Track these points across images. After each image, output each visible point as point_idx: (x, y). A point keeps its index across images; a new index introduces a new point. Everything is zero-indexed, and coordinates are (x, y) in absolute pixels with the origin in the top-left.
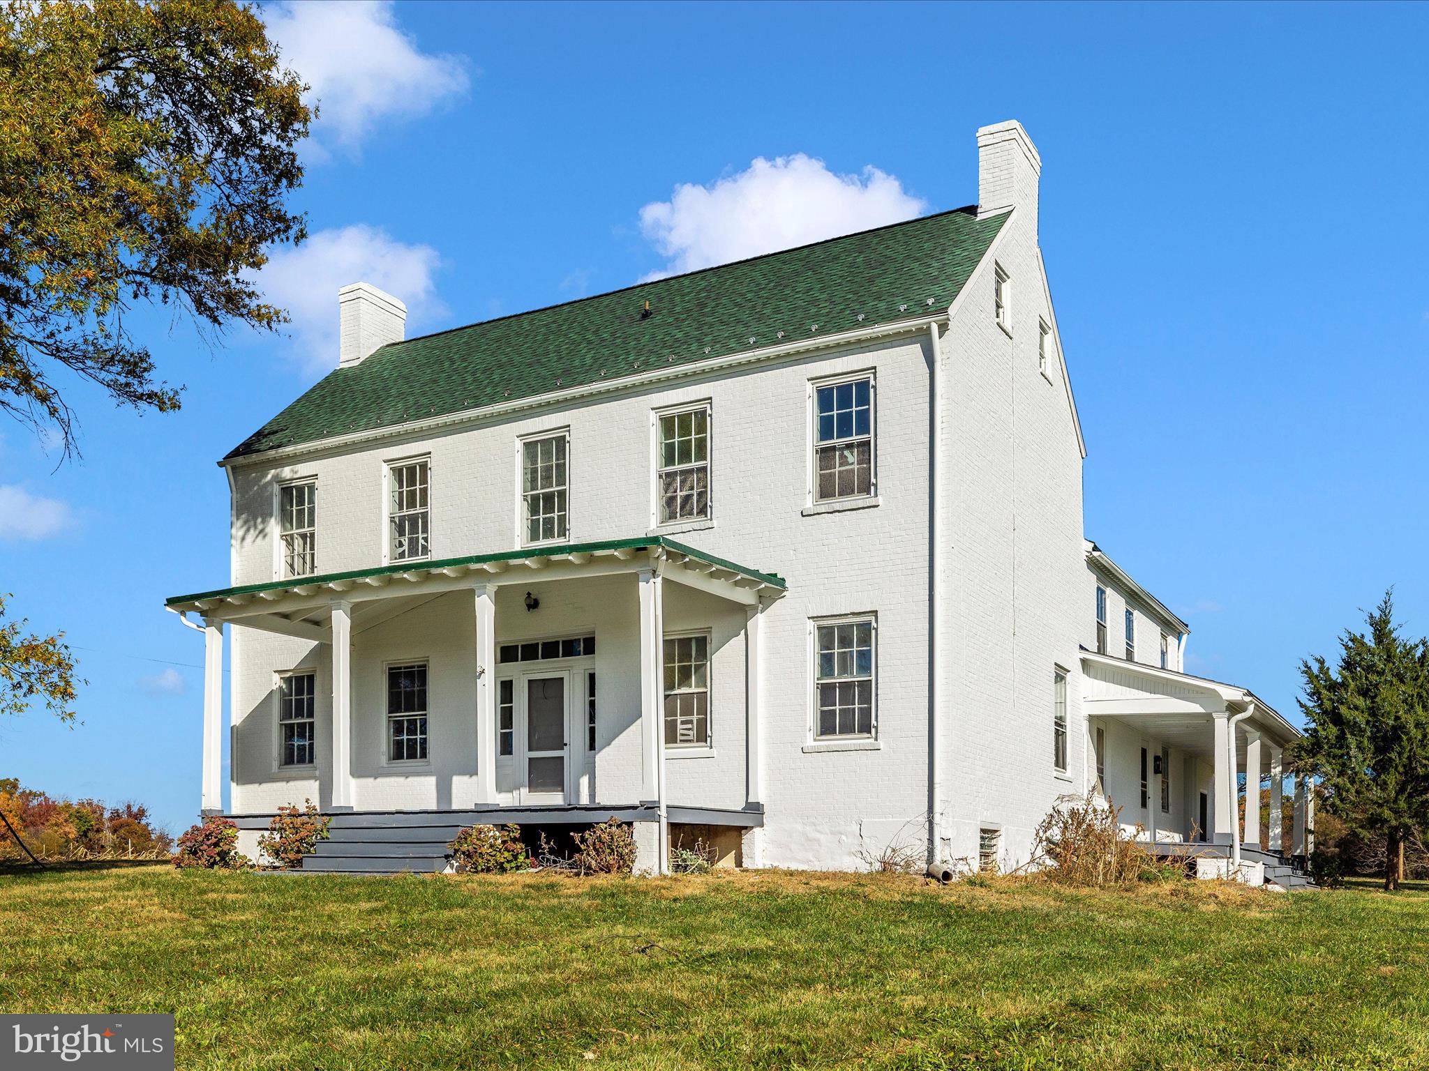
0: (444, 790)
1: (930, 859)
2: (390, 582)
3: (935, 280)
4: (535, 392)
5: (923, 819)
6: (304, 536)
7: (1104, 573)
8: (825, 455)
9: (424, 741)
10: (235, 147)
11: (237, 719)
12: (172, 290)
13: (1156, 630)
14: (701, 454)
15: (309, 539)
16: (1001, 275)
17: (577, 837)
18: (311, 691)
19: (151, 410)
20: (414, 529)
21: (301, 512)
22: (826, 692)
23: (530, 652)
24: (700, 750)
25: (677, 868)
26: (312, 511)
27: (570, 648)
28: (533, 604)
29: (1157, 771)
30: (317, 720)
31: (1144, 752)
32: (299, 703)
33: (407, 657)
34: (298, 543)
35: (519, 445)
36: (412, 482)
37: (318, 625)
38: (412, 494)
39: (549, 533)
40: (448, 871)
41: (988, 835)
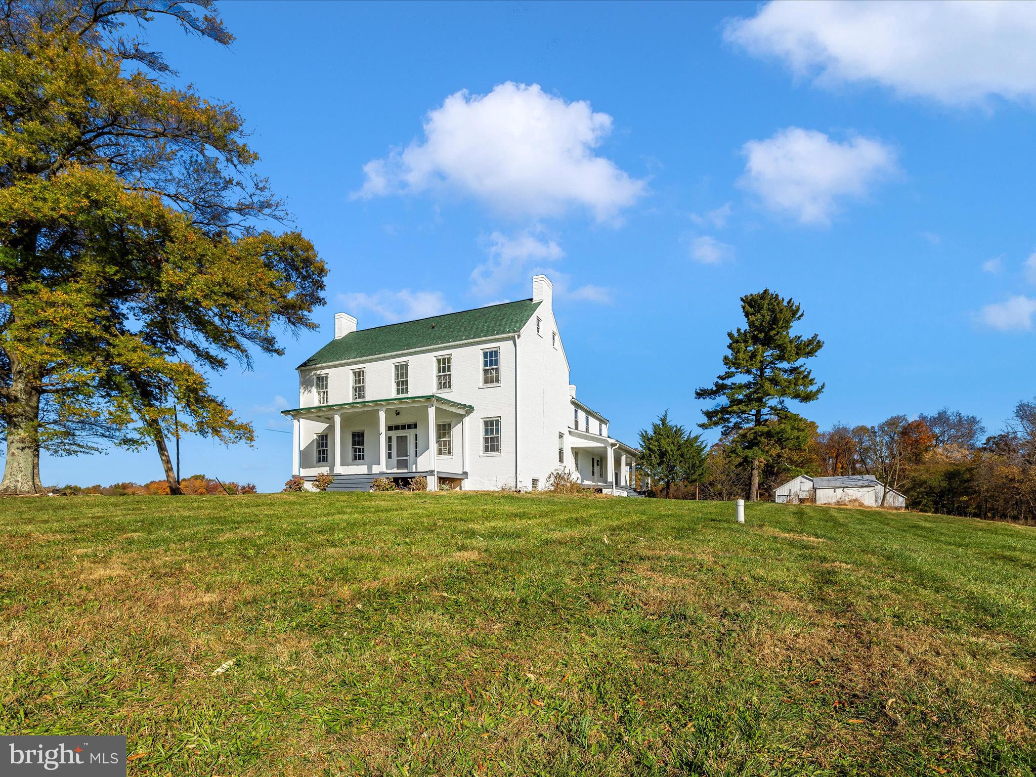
0: (370, 468)
1: (516, 487)
2: (353, 407)
3: (518, 322)
4: (399, 350)
5: (514, 476)
6: (324, 392)
7: (577, 405)
8: (486, 371)
9: (363, 455)
10: (304, 278)
11: (302, 449)
12: (281, 317)
13: (598, 422)
14: (449, 370)
15: (326, 393)
16: (538, 320)
17: (410, 480)
18: (327, 440)
19: (275, 354)
20: (360, 390)
21: (323, 385)
22: (486, 440)
23: (397, 428)
24: (449, 457)
25: (440, 489)
26: (327, 384)
27: (409, 427)
28: (398, 414)
29: (598, 465)
30: (329, 448)
31: (593, 459)
32: (323, 443)
33: (358, 429)
34: (322, 394)
35: (393, 366)
36: (359, 376)
37: (330, 420)
38: (359, 380)
39: (403, 393)
40: (371, 491)
41: (535, 481)
